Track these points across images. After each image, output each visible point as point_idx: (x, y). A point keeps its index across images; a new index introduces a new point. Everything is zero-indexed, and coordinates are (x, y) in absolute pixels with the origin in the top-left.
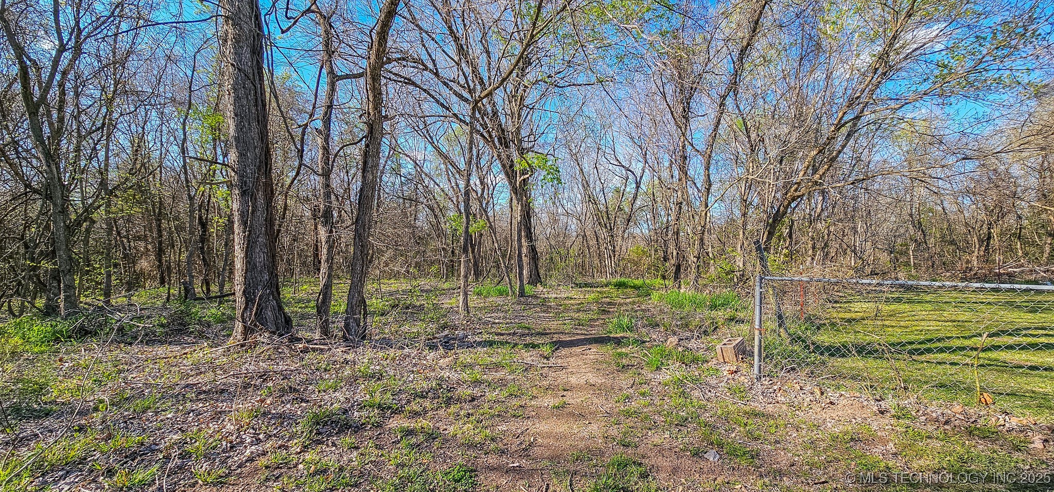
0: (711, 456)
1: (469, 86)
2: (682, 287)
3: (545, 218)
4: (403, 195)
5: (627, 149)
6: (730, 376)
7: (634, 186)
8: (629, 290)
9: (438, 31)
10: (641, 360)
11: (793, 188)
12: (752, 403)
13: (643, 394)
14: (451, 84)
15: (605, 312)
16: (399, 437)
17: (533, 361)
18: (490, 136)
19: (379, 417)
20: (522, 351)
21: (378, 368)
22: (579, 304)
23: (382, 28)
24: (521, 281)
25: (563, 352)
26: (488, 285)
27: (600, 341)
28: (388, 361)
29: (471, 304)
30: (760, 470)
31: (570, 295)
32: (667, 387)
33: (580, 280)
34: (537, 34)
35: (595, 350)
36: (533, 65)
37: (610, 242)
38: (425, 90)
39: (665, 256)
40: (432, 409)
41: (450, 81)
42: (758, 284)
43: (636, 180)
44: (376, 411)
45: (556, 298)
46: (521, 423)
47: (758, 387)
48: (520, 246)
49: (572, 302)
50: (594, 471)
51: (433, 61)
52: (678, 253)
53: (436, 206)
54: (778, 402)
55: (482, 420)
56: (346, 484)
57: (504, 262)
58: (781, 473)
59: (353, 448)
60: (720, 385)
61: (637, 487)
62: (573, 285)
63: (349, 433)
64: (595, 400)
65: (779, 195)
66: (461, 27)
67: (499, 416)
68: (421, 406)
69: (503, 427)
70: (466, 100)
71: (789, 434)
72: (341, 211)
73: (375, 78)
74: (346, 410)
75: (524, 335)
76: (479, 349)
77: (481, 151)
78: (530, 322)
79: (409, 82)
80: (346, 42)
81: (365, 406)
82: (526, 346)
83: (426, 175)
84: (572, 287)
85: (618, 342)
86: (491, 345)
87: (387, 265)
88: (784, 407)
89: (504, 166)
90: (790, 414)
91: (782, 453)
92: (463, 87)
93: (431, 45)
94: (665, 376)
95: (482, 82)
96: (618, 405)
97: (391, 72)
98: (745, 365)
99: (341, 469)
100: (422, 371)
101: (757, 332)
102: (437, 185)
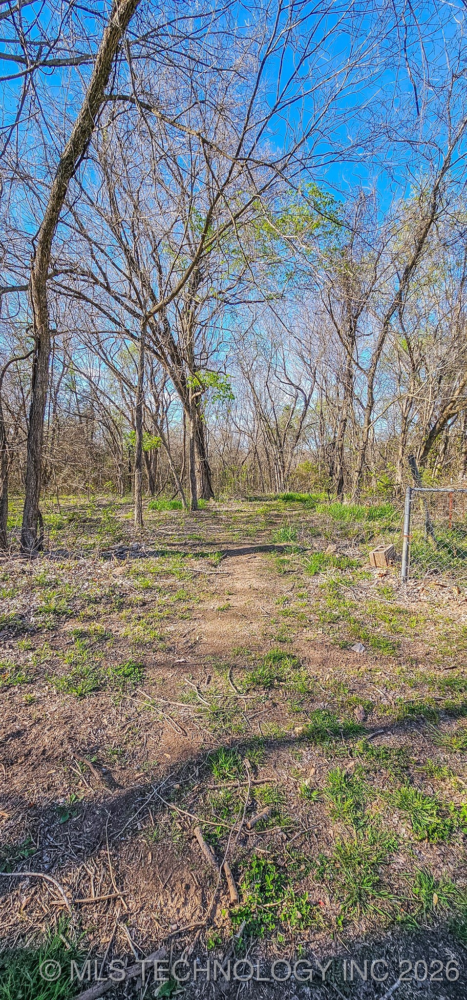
0: (358, 648)
1: (140, 302)
2: (345, 499)
3: (218, 434)
4: (79, 412)
5: (297, 367)
6: (380, 579)
7: (303, 404)
8: (295, 503)
9: (107, 242)
10: (302, 566)
11: (449, 407)
12: (397, 602)
13: (302, 597)
14: (123, 299)
15: (272, 523)
16: (73, 639)
17: (201, 568)
18: (163, 353)
19: (55, 622)
20: (192, 560)
21: (54, 577)
22: (248, 517)
23: (44, 236)
24: (194, 495)
25: (230, 560)
26: (163, 499)
27: (264, 549)
28: (64, 570)
29: (145, 517)
30: (399, 659)
31: (240, 508)
32: (323, 590)
33: (251, 494)
34: (206, 248)
35: (260, 558)
36: (205, 281)
37: (280, 458)
38: (96, 305)
39: (331, 471)
40: (105, 613)
41: (122, 296)
42: (408, 495)
43: (306, 398)
44: (52, 616)
45: (227, 511)
46: (188, 624)
47: (404, 588)
48: (193, 463)
49: (242, 514)
50: (253, 664)
51: (104, 275)
52: (341, 468)
53: (111, 423)
54: (420, 601)
55: (152, 622)
56: (22, 681)
57: (177, 477)
58: (417, 662)
59: (29, 649)
60: (371, 587)
61: (290, 676)
62: (243, 499)
63: (26, 636)
64: (258, 603)
65: (437, 413)
66: (130, 239)
67: (167, 618)
68: (95, 611)
69: (171, 628)
70: (138, 316)
71: (428, 627)
72: (18, 428)
73: (41, 290)
74: (23, 616)
75: (195, 545)
76: (152, 559)
77: (156, 369)
78: (202, 534)
79: (80, 296)
80: (13, 253)
81: (40, 612)
82: (196, 555)
83: (101, 392)
84: (243, 501)
85: (281, 550)
86: (163, 555)
87: (65, 481)
88: (426, 605)
89: (176, 383)
90: (430, 610)
91: (420, 644)
92: (135, 302)
93: (100, 257)
94: (323, 580)
95: (153, 298)
96: (278, 607)
97: (61, 286)
98: (394, 569)
99: (18, 668)
100: (97, 579)
101: (405, 539)
102: (113, 402)
